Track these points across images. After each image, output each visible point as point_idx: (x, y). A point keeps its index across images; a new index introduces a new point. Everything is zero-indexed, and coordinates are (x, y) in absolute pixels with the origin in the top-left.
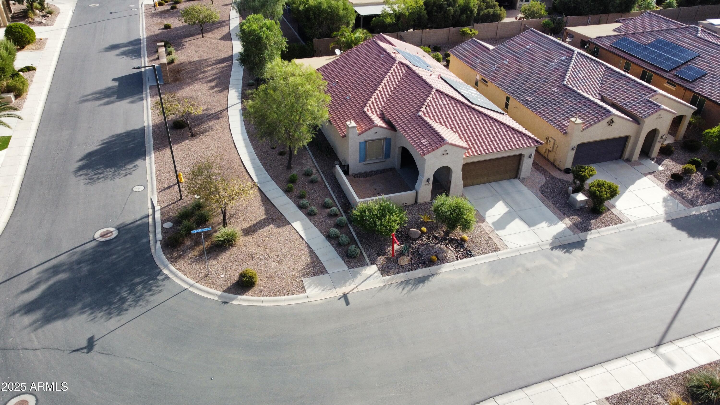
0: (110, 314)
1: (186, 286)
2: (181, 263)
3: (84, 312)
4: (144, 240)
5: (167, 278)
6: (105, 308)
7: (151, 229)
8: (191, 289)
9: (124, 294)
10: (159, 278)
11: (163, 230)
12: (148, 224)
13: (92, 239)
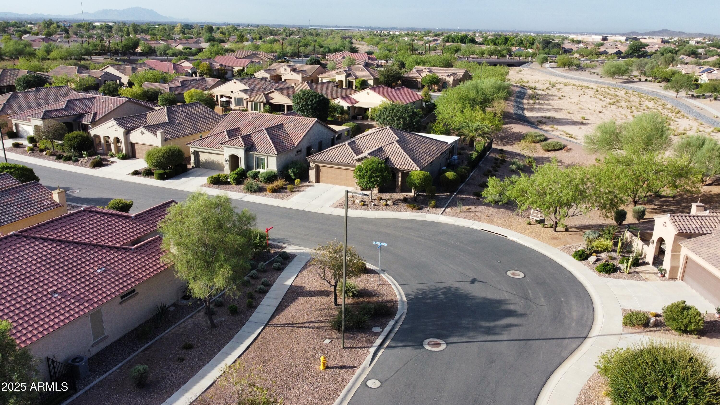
0: (456, 290)
1: (399, 287)
2: (393, 298)
3: (473, 296)
4: (405, 326)
5: (407, 295)
6: (458, 293)
7: (392, 335)
8: (397, 284)
9: (442, 296)
10: (413, 297)
11: (383, 327)
12: (393, 340)
13: (449, 345)
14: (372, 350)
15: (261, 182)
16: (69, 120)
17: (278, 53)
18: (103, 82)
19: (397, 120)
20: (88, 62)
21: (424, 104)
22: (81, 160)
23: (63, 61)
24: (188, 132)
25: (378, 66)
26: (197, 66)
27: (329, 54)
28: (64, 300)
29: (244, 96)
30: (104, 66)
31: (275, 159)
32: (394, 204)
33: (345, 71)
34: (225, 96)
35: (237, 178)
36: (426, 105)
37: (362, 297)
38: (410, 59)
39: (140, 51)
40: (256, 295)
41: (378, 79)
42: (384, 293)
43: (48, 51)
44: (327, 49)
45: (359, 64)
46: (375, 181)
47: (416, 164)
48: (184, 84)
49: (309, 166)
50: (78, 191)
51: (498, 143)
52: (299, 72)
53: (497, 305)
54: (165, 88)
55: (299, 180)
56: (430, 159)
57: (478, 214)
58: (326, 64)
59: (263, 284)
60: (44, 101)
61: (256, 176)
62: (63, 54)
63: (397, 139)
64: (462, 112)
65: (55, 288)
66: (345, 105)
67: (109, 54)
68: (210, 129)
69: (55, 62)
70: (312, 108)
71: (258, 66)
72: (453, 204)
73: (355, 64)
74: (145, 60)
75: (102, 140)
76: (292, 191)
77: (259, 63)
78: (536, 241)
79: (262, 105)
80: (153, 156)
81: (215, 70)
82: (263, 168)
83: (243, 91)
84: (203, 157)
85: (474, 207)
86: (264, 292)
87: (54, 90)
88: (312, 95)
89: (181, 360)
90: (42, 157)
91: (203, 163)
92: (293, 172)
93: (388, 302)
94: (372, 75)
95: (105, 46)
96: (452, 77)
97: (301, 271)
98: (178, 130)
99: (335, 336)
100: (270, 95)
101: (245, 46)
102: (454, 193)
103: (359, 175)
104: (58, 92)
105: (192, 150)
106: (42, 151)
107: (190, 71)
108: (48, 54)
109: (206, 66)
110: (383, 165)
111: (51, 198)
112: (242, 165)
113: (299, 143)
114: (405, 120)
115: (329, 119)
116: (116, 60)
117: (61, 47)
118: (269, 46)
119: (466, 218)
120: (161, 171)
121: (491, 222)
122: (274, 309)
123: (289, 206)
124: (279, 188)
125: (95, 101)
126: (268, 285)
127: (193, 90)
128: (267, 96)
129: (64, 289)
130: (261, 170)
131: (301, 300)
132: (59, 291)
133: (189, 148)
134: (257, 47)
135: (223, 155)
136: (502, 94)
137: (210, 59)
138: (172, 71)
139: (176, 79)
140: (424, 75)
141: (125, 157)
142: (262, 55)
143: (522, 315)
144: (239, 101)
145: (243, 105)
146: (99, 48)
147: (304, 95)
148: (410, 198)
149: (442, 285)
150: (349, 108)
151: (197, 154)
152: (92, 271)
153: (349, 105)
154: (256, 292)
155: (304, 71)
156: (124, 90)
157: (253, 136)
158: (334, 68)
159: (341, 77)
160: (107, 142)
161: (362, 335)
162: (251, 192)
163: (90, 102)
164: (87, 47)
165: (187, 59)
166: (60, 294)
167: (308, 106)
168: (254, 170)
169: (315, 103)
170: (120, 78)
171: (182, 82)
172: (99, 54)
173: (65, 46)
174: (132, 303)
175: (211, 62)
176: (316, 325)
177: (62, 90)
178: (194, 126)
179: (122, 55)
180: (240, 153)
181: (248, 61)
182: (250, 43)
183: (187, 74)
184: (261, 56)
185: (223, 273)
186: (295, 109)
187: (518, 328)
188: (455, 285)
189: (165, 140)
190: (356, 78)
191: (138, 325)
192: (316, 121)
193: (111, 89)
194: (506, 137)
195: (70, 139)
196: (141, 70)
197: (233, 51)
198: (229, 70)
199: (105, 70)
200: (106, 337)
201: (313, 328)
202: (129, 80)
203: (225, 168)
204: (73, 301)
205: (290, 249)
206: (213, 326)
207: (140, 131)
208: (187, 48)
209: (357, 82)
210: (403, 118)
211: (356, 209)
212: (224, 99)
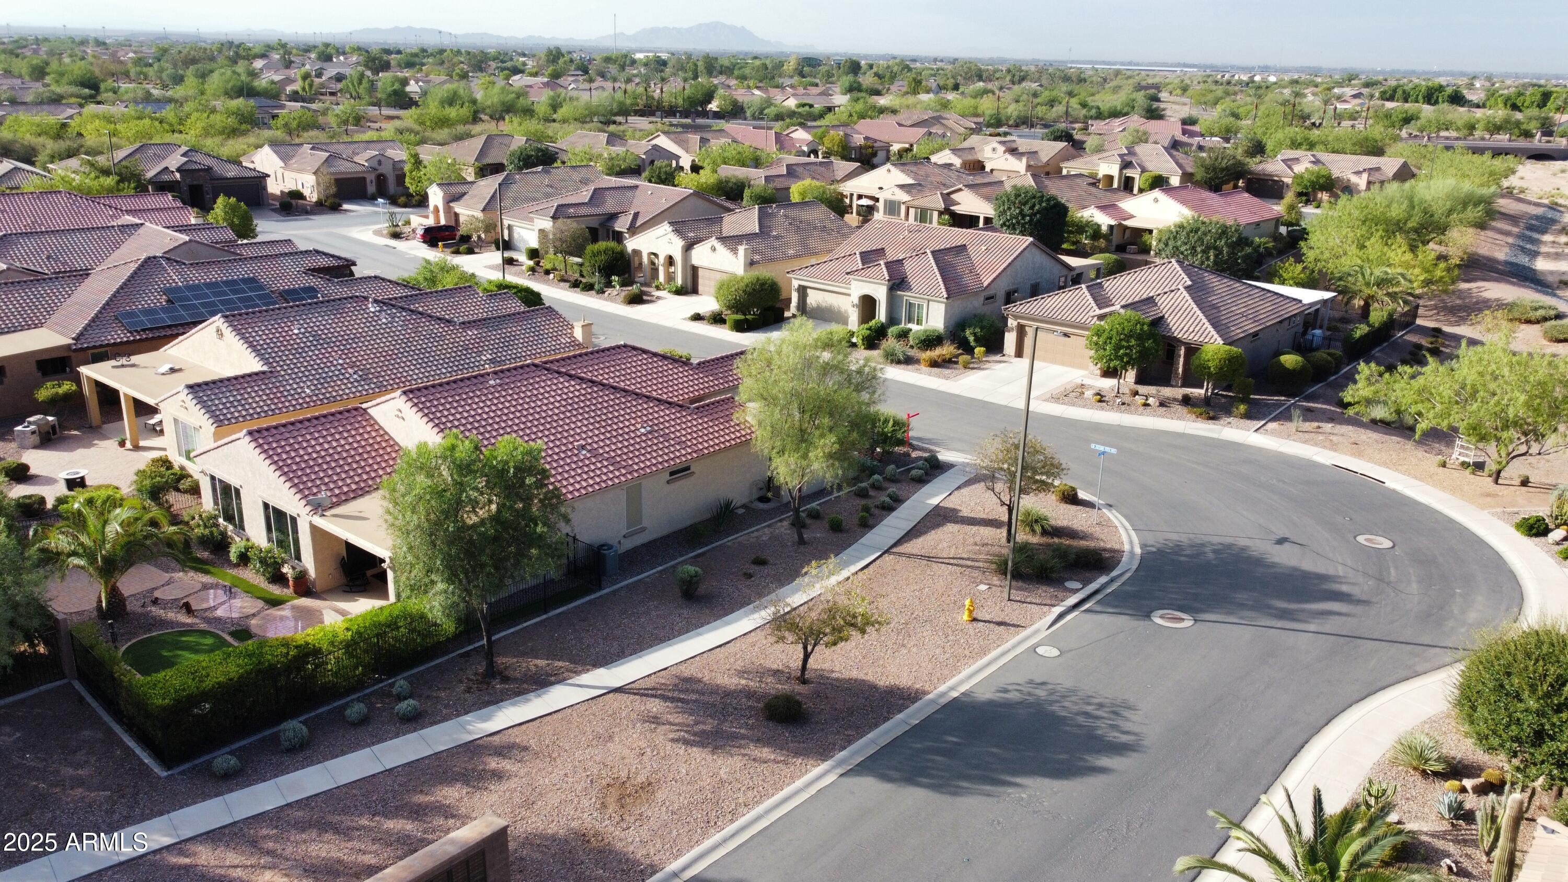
0: (1242, 549)
1: (1133, 533)
2: (1117, 547)
4: (1127, 588)
5: (1143, 546)
6: (1244, 555)
7: (1099, 596)
8: (1130, 528)
9: (1211, 556)
10: (1154, 549)
11: (1086, 583)
12: (1098, 602)
13: (1198, 624)
14: (1057, 610)
15: (912, 347)
16: (594, 223)
17: (987, 118)
18: (647, 162)
19: (1203, 252)
20: (621, 128)
21: (1283, 230)
22: (609, 291)
23: (580, 125)
24: (791, 252)
25: (1201, 148)
26: (821, 139)
27: (1095, 123)
28: (594, 460)
29: (903, 196)
30: (650, 134)
31: (942, 307)
32: (1162, 404)
33: (1121, 156)
34: (867, 197)
35: (869, 336)
36: (1288, 232)
37: (1059, 537)
38: (1280, 135)
39: (715, 109)
40: (876, 511)
41: (1191, 175)
42: (1102, 536)
43: (555, 107)
44: (1094, 111)
45: (1156, 143)
46: (1126, 354)
47: (1218, 332)
48: (792, 172)
49: (1006, 325)
50: (602, 338)
51: (1442, 318)
52: (1022, 154)
53: (1316, 582)
54: (757, 177)
55: (983, 349)
56: (1252, 328)
57: (1334, 438)
58: (1084, 142)
59: (890, 496)
60: (554, 189)
61: (904, 335)
62: (581, 111)
63: (1189, 283)
64: (1362, 247)
65: (583, 442)
66: (1104, 220)
67: (659, 113)
68: (830, 251)
69: (566, 125)
70: (1031, 221)
71: (939, 140)
72: (1285, 416)
73: (1146, 142)
74: (722, 124)
75: (645, 260)
76: (966, 366)
77: (944, 136)
78: (1446, 496)
79: (935, 214)
80: (728, 288)
81: (854, 148)
82: (919, 322)
83: (902, 187)
84: (814, 298)
85: (1330, 425)
86: (889, 509)
87: (571, 172)
88: (1034, 197)
89: (749, 576)
90: (547, 282)
91: (813, 309)
92: (975, 334)
93: (1105, 550)
94: (1180, 166)
95: (653, 98)
96: (1365, 176)
97: (959, 488)
98: (774, 249)
99: (998, 583)
100: (954, 196)
101: (921, 102)
102: (1294, 396)
103: (1096, 344)
104: (576, 176)
105: (795, 284)
106: (547, 272)
107: (805, 149)
108: (555, 112)
109: (837, 139)
110: (1146, 328)
111: (572, 334)
112: (882, 315)
113: (992, 281)
114: (1219, 251)
115: (1065, 246)
116: (671, 125)
117: (577, 99)
118: (969, 102)
119: (1306, 442)
120: (740, 317)
121: (1359, 455)
122: (903, 533)
123: (957, 392)
124: (944, 361)
125: (638, 192)
126: (897, 501)
127: (807, 182)
128: (947, 197)
129: (595, 446)
130: (914, 327)
131: (951, 528)
132: (589, 447)
133: (790, 280)
134: (945, 105)
135: (849, 295)
136: (1473, 213)
137: (845, 125)
138: (772, 147)
139: (780, 160)
140: (1299, 168)
141: (680, 292)
142: (952, 119)
143: (1359, 602)
144: (892, 208)
145: (899, 215)
146: (641, 102)
147: (1020, 197)
148: (1197, 398)
149: (1216, 540)
150: (1111, 227)
151: (803, 291)
152: (632, 428)
153: (1113, 223)
154: (876, 507)
155: (1033, 154)
156: (686, 178)
157: (906, 263)
158: (1099, 149)
159: (1109, 168)
160: (653, 263)
161: (1044, 588)
162: (892, 362)
163: (629, 194)
164: (622, 99)
165: (803, 125)
166: (589, 451)
167: (1023, 218)
168: (903, 325)
169: (1038, 212)
170: (677, 158)
171: (789, 167)
172: (641, 113)
173: (585, 96)
174: (684, 485)
175: (849, 131)
176: (969, 563)
177: (583, 173)
178: (803, 243)
179: (681, 117)
180: (880, 293)
181: (922, 131)
182: (931, 95)
183: (801, 153)
184: (950, 123)
185: (825, 445)
186: (997, 223)
187: (1344, 618)
188: (1242, 542)
189: (751, 264)
190: (1144, 170)
191: (688, 523)
192: (1031, 243)
193: (663, 177)
194: (1461, 308)
195: (594, 255)
196: (716, 144)
197: (894, 112)
198: (882, 148)
199: (654, 142)
200: (643, 530)
201: (962, 566)
202: (693, 161)
203: (850, 320)
204: (606, 463)
205: (944, 456)
206: (802, 541)
207: (709, 245)
208: (804, 105)
209: (1143, 178)
210: (1216, 248)
211: (1084, 407)
212: (865, 202)
